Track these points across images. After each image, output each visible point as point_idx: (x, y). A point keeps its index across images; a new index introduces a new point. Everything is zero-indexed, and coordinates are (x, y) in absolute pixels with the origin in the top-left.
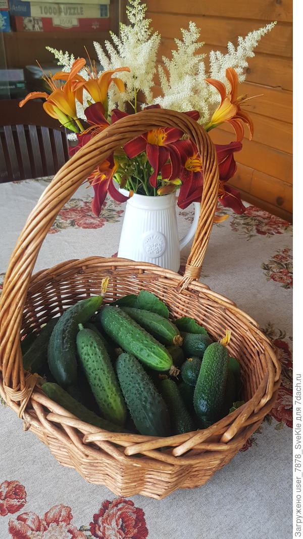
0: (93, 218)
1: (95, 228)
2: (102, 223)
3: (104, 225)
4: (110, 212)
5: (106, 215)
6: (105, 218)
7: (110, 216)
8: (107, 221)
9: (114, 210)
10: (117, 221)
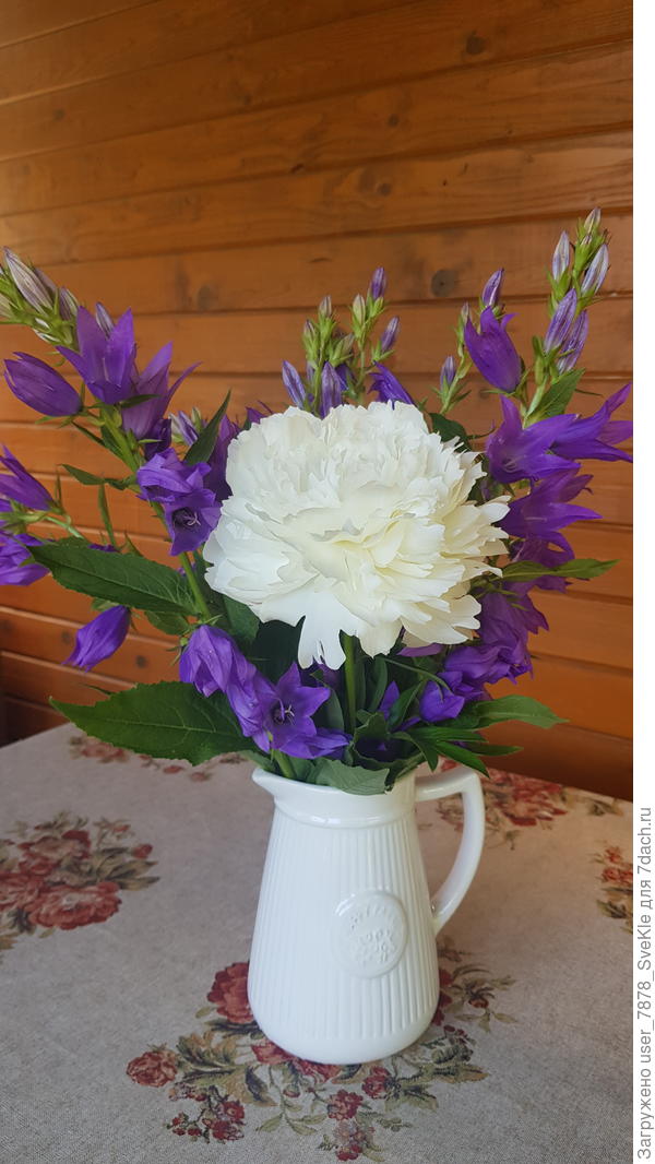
0: (77, 889)
1: (97, 919)
2: (109, 899)
3: (120, 902)
4: (112, 857)
5: (108, 869)
6: (108, 878)
7: (122, 871)
8: (123, 886)
9: (121, 851)
10: (153, 880)
